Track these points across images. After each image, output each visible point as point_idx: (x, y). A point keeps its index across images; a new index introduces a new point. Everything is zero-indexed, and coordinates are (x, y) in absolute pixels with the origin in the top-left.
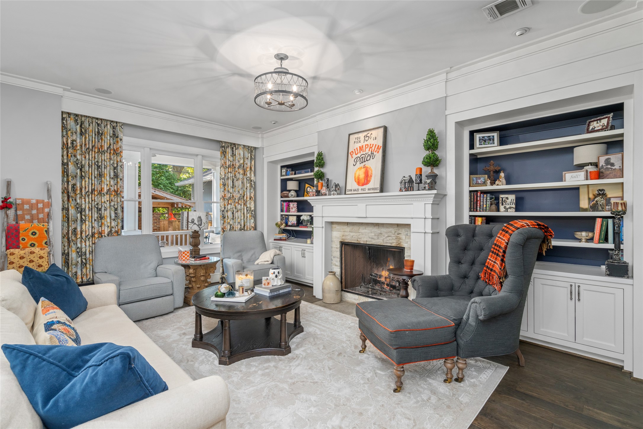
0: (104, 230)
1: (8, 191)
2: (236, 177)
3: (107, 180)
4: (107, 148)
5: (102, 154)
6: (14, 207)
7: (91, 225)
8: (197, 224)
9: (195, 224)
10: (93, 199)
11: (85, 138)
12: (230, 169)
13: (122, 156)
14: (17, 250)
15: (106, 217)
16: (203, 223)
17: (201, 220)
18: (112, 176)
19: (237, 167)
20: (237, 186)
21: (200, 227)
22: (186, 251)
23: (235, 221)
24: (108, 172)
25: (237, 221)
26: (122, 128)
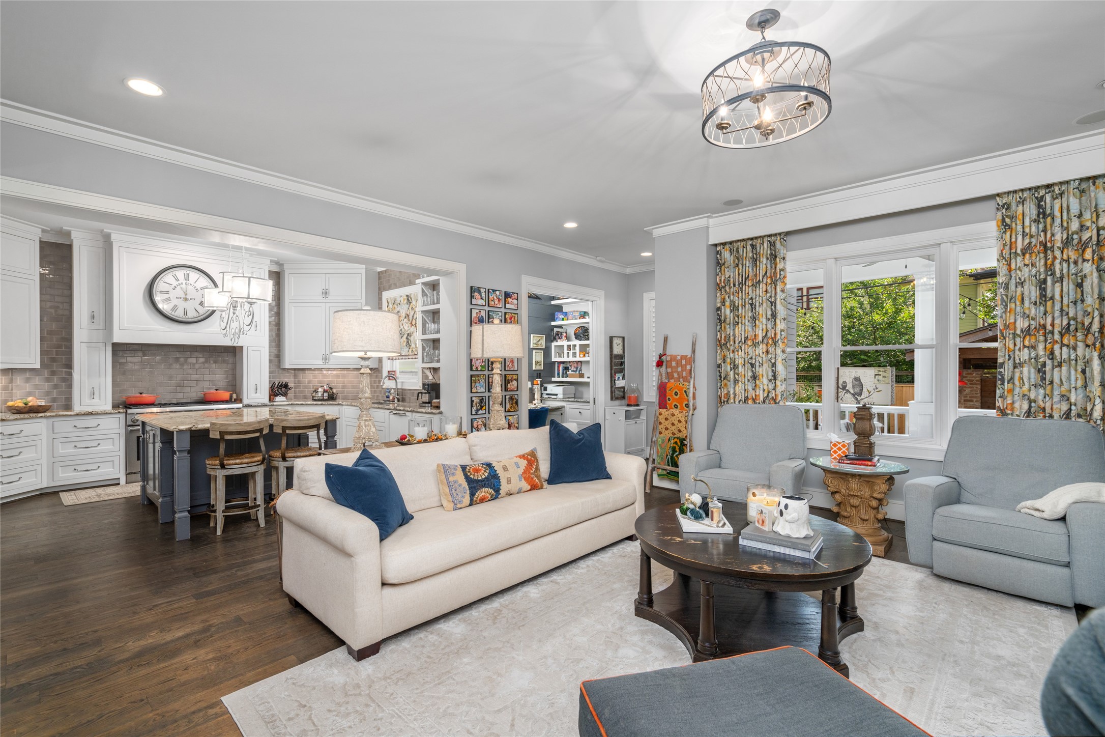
0: (759, 395)
1: (665, 348)
2: (1053, 274)
3: (762, 322)
4: (763, 277)
5: (756, 288)
6: (664, 364)
7: (743, 387)
8: (852, 392)
9: (848, 391)
10: (746, 351)
11: (739, 269)
12: (1027, 256)
13: (786, 284)
14: (665, 410)
15: (761, 377)
16: (865, 390)
17: (861, 385)
18: (769, 316)
19: (1059, 244)
20: (1057, 297)
21: (859, 398)
22: (839, 443)
23: (1048, 392)
24: (763, 310)
25: (1056, 393)
26: (785, 241)
